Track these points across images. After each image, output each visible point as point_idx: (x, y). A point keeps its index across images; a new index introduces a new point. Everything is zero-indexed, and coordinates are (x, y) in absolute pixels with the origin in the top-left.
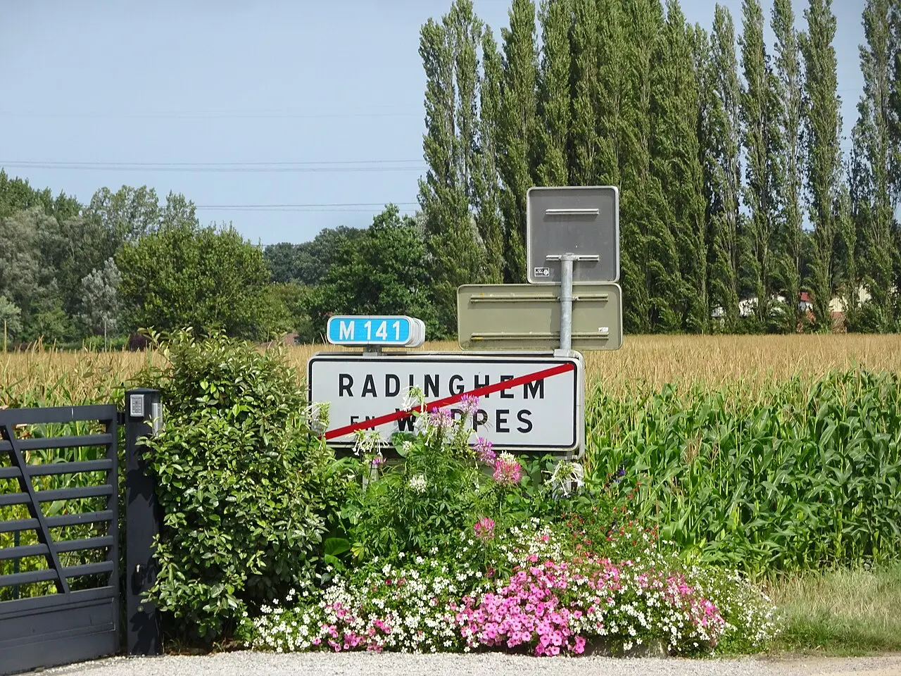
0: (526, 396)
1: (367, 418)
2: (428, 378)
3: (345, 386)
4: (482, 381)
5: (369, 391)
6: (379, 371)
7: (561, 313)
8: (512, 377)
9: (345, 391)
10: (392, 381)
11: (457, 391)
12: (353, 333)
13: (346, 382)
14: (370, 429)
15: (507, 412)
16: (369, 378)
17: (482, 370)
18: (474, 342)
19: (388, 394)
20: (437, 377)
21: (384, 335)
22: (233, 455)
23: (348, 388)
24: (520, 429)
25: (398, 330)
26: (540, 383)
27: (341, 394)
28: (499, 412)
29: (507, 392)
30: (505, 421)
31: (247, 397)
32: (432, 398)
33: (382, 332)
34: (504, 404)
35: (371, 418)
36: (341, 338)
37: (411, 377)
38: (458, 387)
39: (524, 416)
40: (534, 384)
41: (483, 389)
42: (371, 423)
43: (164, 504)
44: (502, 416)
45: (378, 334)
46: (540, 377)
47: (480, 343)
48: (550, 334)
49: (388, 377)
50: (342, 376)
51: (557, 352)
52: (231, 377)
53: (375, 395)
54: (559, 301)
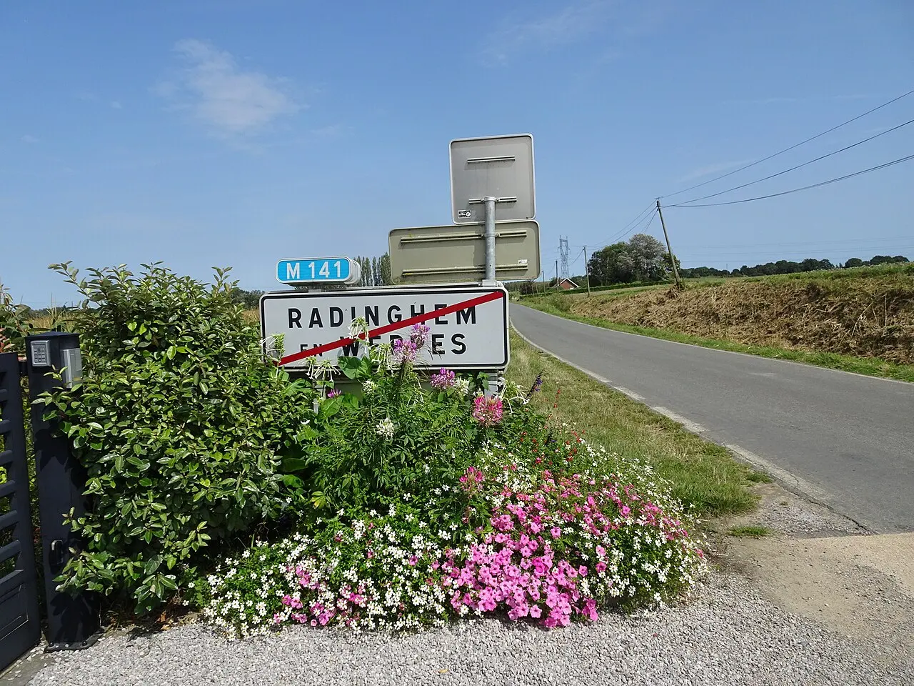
0: (459, 322)
1: (315, 345)
2: (368, 310)
3: (294, 320)
4: (418, 310)
5: (316, 322)
6: (324, 305)
7: (486, 248)
8: (446, 305)
9: (294, 323)
10: (336, 313)
11: (395, 320)
12: (298, 273)
13: (295, 315)
14: (318, 355)
15: (442, 336)
16: (315, 311)
17: (417, 301)
18: (405, 277)
19: (333, 325)
20: (376, 308)
21: (327, 274)
22: (169, 404)
23: (297, 320)
24: (454, 351)
25: (339, 269)
26: (472, 310)
27: (291, 326)
28: (434, 337)
29: (441, 319)
30: (440, 344)
31: (185, 337)
32: (372, 327)
33: (324, 271)
34: (438, 329)
35: (318, 346)
36: (288, 277)
37: (353, 309)
38: (396, 316)
39: (457, 339)
40: (466, 311)
41: (419, 317)
42: (318, 350)
43: (86, 466)
44: (438, 340)
45: (321, 273)
46: (471, 305)
47: (411, 278)
48: (474, 267)
49: (332, 310)
50: (291, 311)
51: (484, 282)
52: (165, 317)
53: (321, 326)
54: (483, 238)
